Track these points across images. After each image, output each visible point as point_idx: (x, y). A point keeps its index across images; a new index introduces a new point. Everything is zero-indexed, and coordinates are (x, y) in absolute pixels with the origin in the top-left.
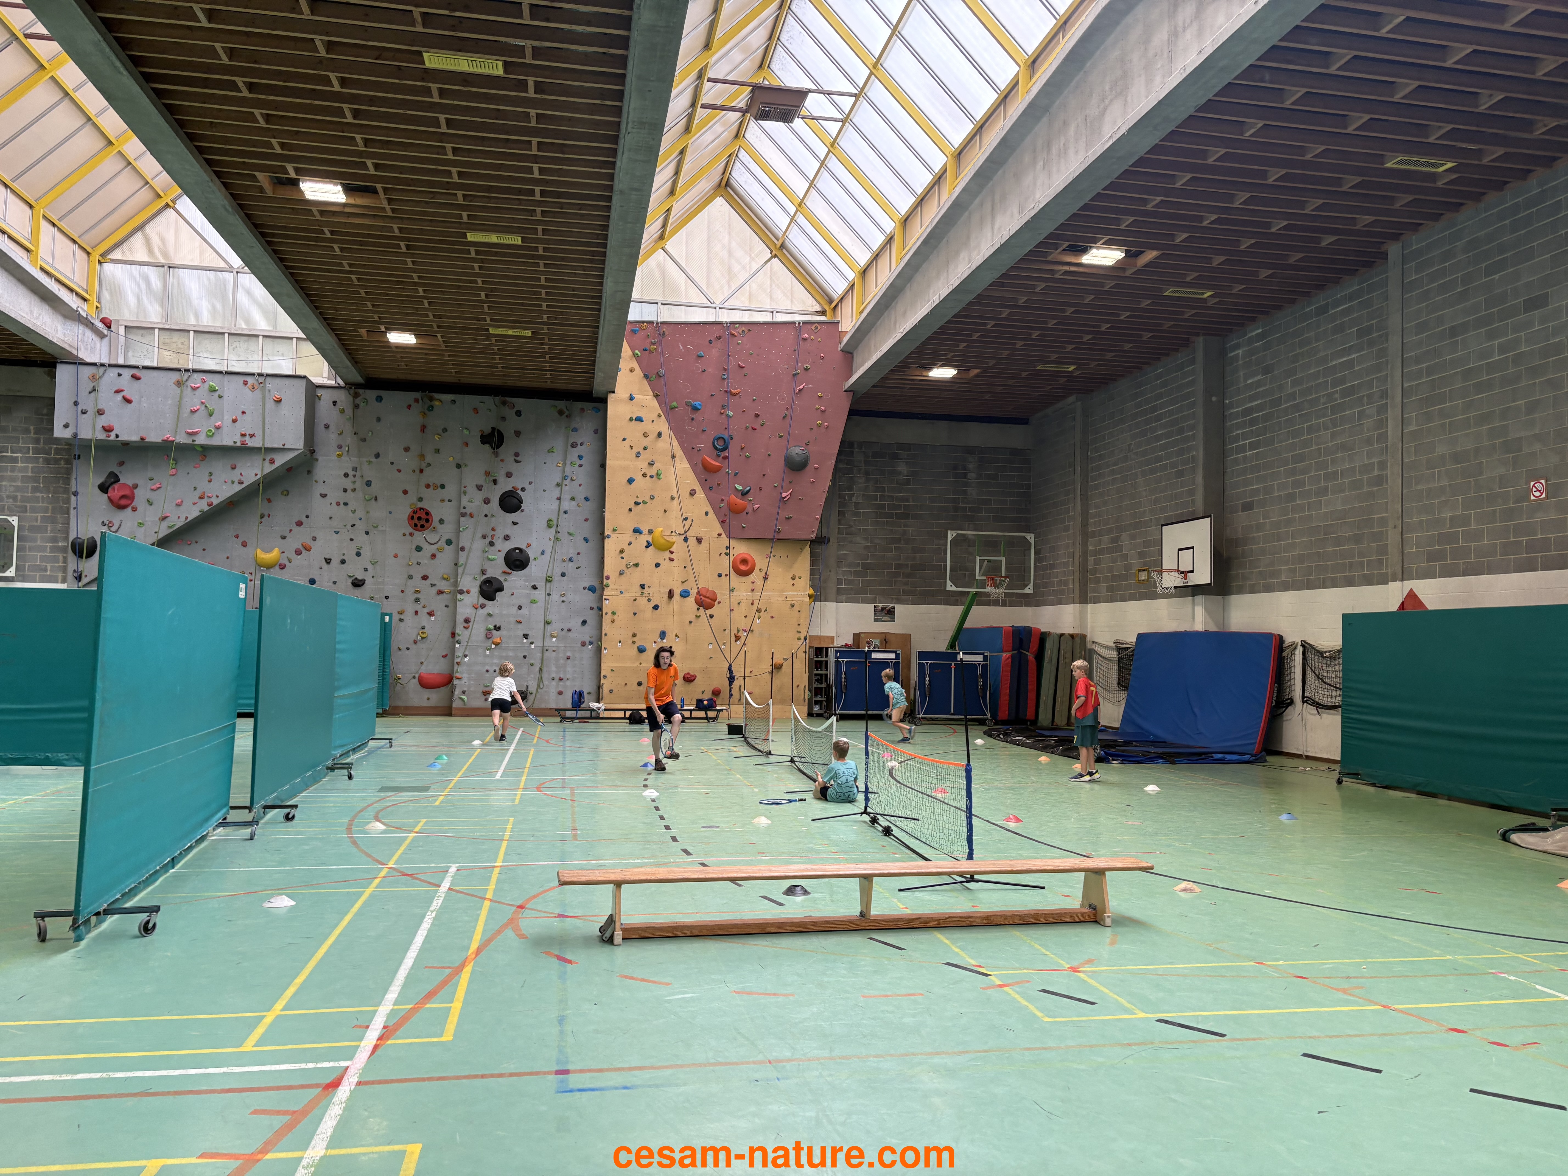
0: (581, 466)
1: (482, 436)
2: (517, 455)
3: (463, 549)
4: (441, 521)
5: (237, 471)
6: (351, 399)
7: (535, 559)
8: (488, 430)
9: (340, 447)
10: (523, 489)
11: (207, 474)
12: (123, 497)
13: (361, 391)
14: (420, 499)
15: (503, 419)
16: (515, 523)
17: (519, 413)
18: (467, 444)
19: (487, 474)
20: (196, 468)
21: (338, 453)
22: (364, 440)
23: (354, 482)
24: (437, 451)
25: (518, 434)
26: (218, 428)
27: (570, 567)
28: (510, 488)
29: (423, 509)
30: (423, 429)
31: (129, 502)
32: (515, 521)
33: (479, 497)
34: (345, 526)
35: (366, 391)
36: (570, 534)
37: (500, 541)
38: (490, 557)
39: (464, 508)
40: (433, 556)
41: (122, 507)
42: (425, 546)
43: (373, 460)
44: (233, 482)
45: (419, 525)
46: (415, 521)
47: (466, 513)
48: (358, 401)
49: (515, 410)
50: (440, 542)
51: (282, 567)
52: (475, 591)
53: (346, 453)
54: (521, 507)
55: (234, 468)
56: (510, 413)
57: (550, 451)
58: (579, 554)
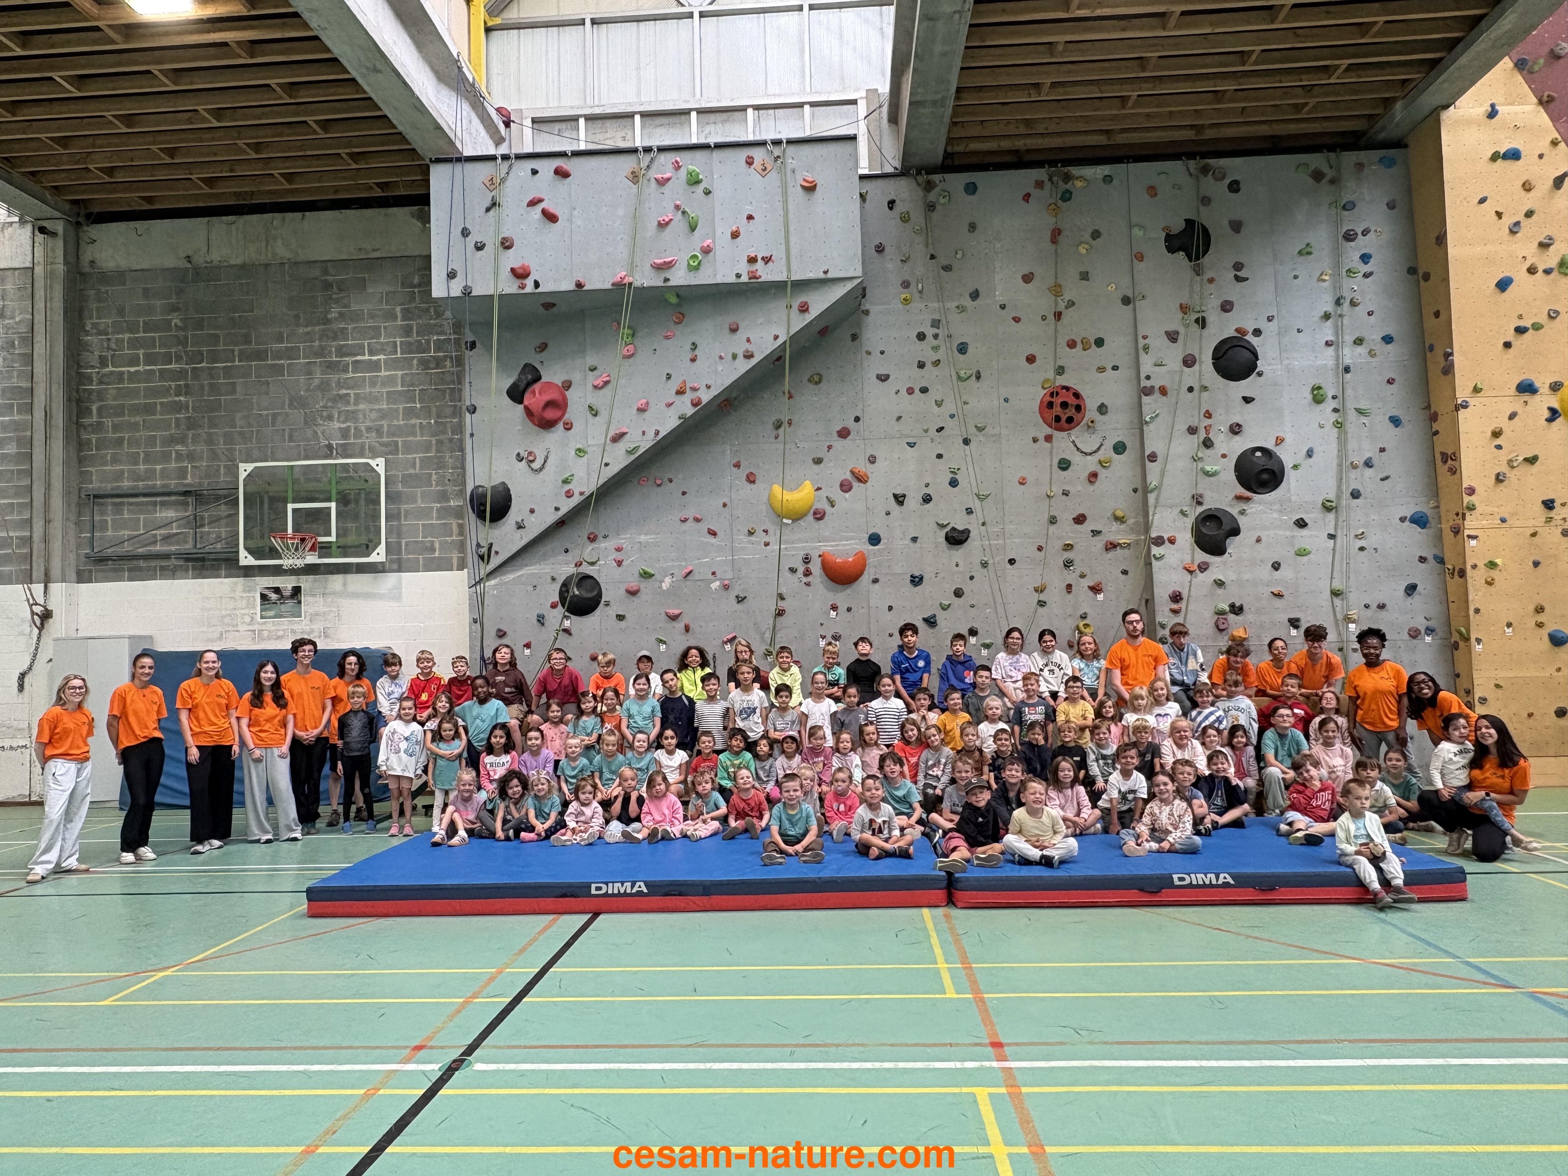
0: (1366, 276)
1: (1169, 238)
2: (1238, 266)
3: (1153, 457)
4: (1102, 409)
5: (741, 335)
6: (921, 193)
7: (1295, 467)
8: (1178, 226)
9: (906, 285)
10: (1257, 332)
11: (689, 347)
12: (550, 404)
13: (936, 178)
14: (1060, 371)
15: (1206, 201)
16: (1247, 400)
17: (1234, 187)
18: (1140, 257)
19: (1184, 309)
20: (667, 338)
21: (903, 296)
22: (947, 268)
23: (935, 349)
24: (1085, 276)
25: (1236, 227)
26: (707, 251)
27: (1365, 479)
28: (1230, 332)
29: (1067, 388)
30: (1056, 235)
31: (559, 414)
32: (1248, 394)
33: (1173, 355)
34: (926, 431)
35: (947, 176)
36: (1360, 412)
37: (1222, 437)
38: (1208, 468)
39: (1148, 378)
40: (1094, 476)
41: (547, 425)
42: (1076, 458)
43: (967, 302)
44: (734, 357)
45: (1064, 418)
46: (1057, 410)
47: (1153, 387)
48: (932, 196)
49: (1227, 181)
50: (1103, 448)
51: (819, 516)
52: (1185, 538)
53: (917, 295)
54: (1256, 366)
55: (734, 330)
56: (1217, 189)
57: (1306, 252)
58: (1382, 450)
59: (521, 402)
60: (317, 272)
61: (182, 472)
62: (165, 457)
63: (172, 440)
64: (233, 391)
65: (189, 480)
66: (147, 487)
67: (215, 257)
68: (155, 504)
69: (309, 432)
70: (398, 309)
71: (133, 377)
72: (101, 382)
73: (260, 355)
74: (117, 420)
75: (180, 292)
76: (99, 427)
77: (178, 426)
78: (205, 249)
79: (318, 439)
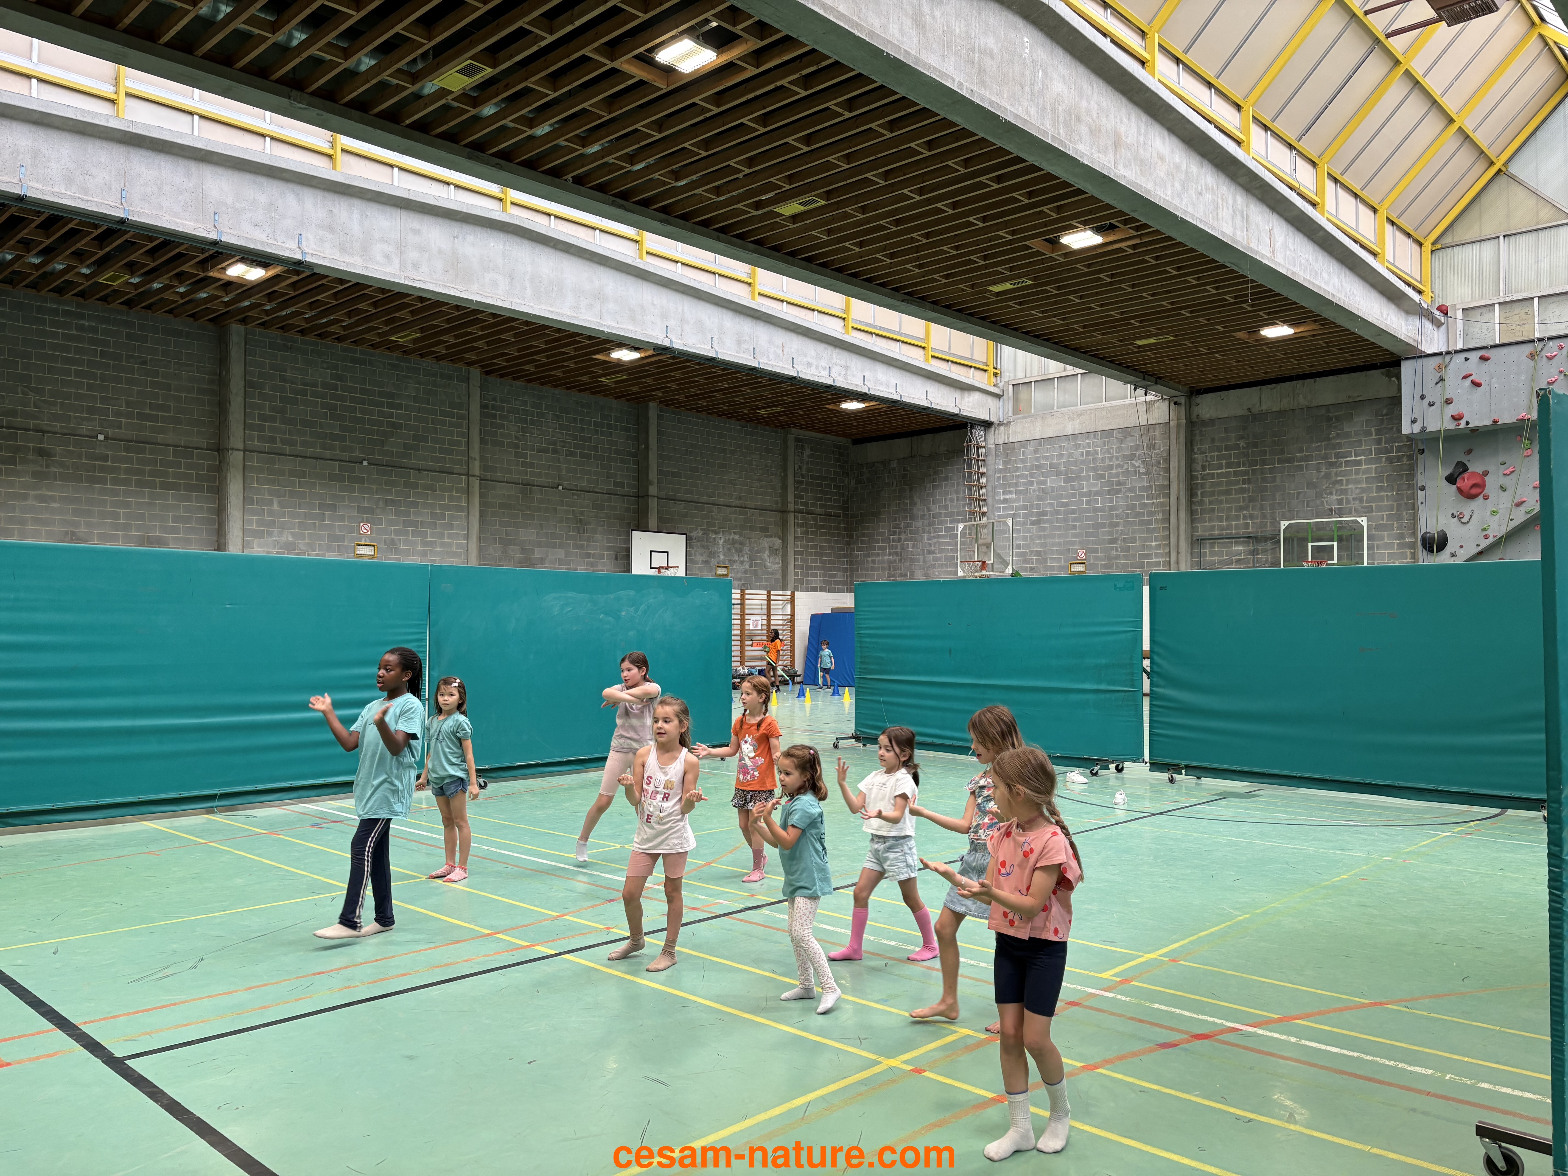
12: (1473, 486)
31: (1480, 490)
41: (1472, 497)
59: (1454, 484)
60: (1323, 411)
61: (1247, 526)
62: (1237, 518)
63: (1241, 509)
64: (1274, 481)
65: (1250, 530)
66: (1227, 534)
67: (1264, 407)
68: (1232, 543)
69: (1318, 502)
70: (1373, 429)
71: (1220, 475)
72: (1202, 479)
73: (1289, 460)
74: (1211, 498)
75: (1244, 428)
76: (1201, 503)
77: (1244, 501)
78: (1258, 405)
79: (1323, 506)
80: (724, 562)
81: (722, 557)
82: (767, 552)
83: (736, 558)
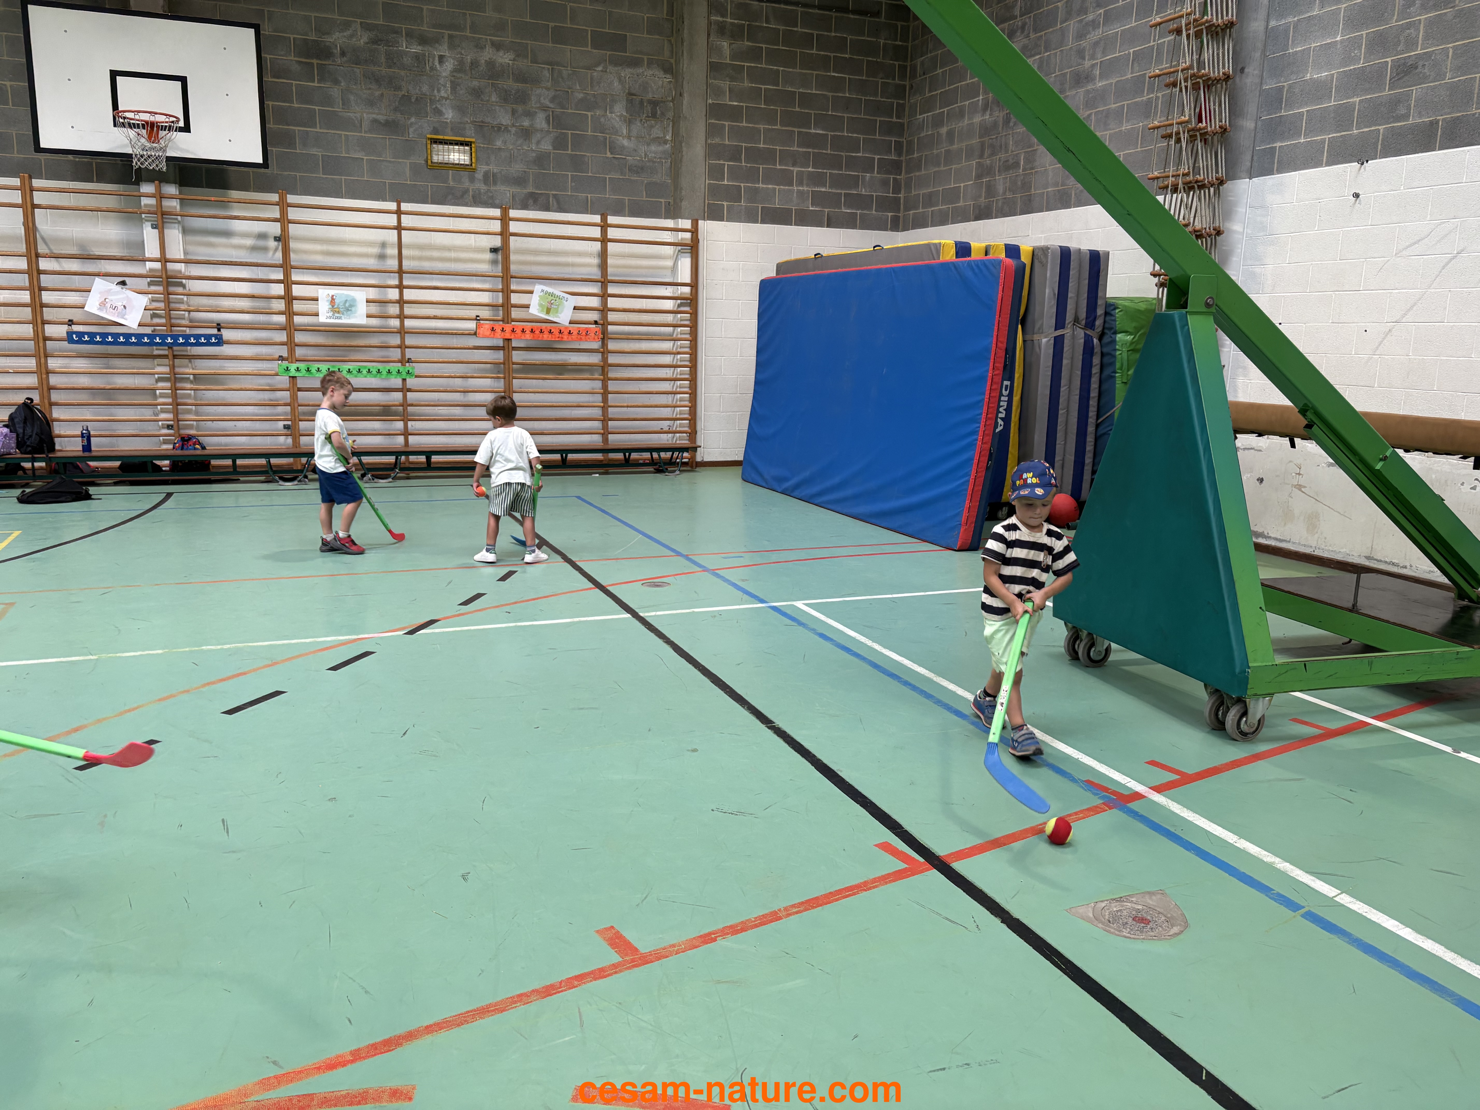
80: (457, 128)
81: (449, 115)
82: (620, 109)
83: (505, 119)
